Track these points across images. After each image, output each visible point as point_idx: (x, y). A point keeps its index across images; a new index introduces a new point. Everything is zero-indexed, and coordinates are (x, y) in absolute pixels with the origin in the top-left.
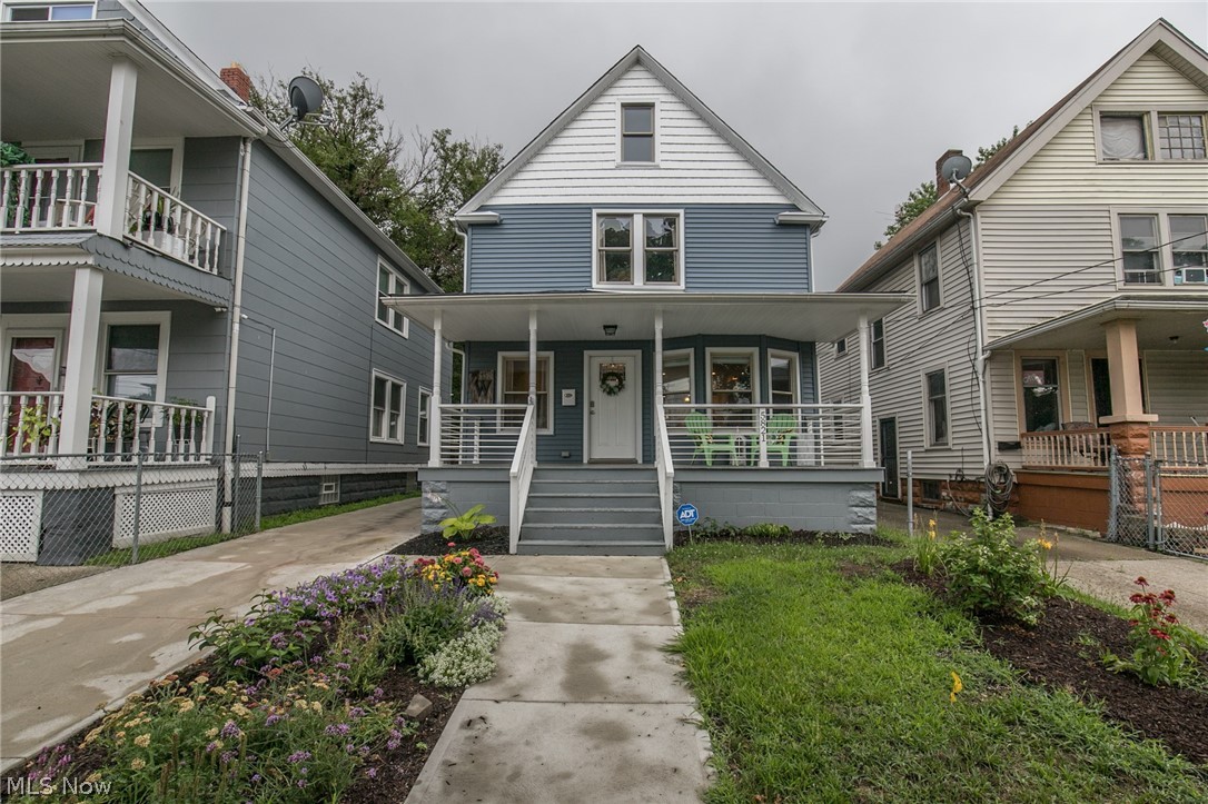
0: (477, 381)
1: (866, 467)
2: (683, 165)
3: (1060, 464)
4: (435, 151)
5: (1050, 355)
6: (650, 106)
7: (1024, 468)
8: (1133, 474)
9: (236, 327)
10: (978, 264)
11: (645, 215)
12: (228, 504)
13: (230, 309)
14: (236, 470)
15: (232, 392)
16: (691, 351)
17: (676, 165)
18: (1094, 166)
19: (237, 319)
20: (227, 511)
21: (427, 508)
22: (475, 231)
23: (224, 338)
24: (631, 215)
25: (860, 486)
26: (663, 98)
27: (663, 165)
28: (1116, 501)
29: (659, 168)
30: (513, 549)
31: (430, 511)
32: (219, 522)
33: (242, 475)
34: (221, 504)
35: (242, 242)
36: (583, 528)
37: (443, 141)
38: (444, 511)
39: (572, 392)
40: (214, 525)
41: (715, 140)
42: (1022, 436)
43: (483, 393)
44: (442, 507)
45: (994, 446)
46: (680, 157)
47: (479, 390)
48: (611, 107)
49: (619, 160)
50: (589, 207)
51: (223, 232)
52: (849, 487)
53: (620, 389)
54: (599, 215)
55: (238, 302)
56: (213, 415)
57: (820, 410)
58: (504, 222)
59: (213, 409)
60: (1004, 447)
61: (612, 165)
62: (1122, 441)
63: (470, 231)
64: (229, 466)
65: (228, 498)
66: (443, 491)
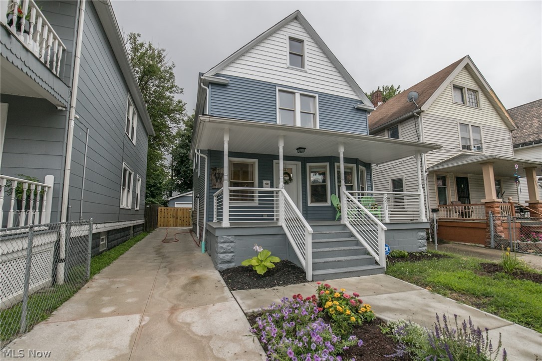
0: (216, 173)
1: (424, 221)
2: (317, 73)
3: (449, 218)
4: (131, 44)
5: (444, 174)
6: (301, 41)
7: (439, 219)
8: (497, 222)
9: (72, 123)
10: (422, 136)
11: (301, 95)
12: (63, 261)
13: (68, 109)
14: (68, 232)
15: (68, 173)
16: (328, 164)
17: (314, 72)
18: (452, 103)
19: (73, 117)
20: (61, 267)
21: (222, 253)
22: (213, 87)
23: (64, 131)
24: (294, 93)
25: (421, 230)
26: (308, 39)
27: (308, 71)
28: (493, 233)
29: (306, 72)
30: (309, 278)
31: (224, 255)
32: (55, 276)
33: (72, 235)
34: (57, 260)
35: (78, 61)
36: (338, 261)
37: (135, 39)
38: (232, 254)
39: (269, 182)
40: (51, 279)
41: (330, 64)
42: (438, 206)
43: (219, 181)
44: (232, 252)
45: (430, 210)
46: (315, 69)
47: (217, 179)
48: (284, 37)
49: (288, 64)
50: (275, 85)
51: (64, 50)
52: (417, 231)
53: (291, 181)
54: (280, 91)
55: (74, 104)
56: (51, 190)
57: (374, 194)
58: (230, 85)
59: (52, 185)
60: (434, 211)
61: (285, 66)
62: (492, 209)
63: (210, 86)
64: (63, 230)
65: (63, 255)
66: (232, 242)
